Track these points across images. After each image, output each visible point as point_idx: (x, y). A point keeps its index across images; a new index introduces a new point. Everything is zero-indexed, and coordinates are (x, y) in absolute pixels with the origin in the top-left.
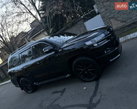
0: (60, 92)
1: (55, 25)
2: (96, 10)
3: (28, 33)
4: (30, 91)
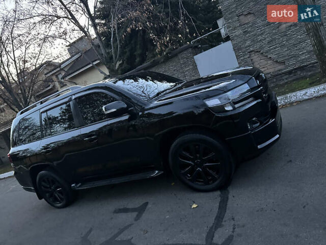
0: (133, 210)
1: (128, 54)
2: (223, 32)
4: (60, 203)
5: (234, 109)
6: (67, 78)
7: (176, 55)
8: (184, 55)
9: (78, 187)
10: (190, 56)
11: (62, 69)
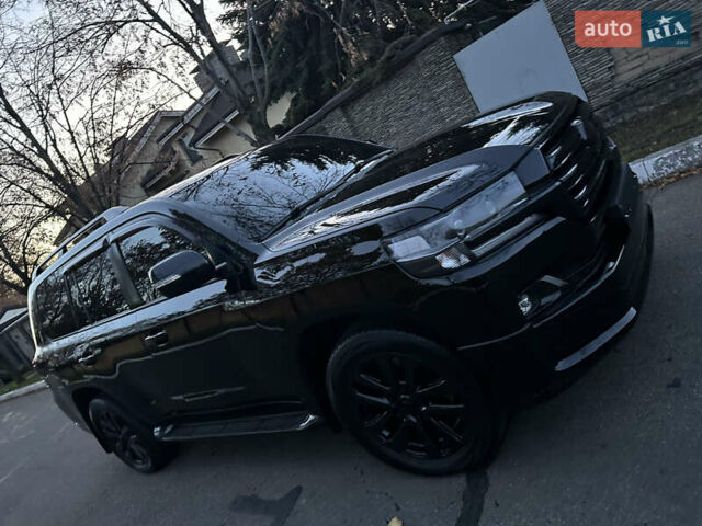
0: (268, 507)
3: (187, 120)
4: (144, 463)
5: (475, 261)
6: (200, 144)
7: (410, 59)
8: (429, 55)
9: (167, 435)
10: (445, 55)
11: (187, 125)
